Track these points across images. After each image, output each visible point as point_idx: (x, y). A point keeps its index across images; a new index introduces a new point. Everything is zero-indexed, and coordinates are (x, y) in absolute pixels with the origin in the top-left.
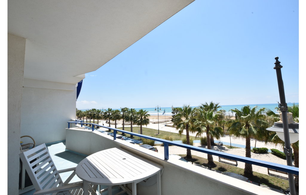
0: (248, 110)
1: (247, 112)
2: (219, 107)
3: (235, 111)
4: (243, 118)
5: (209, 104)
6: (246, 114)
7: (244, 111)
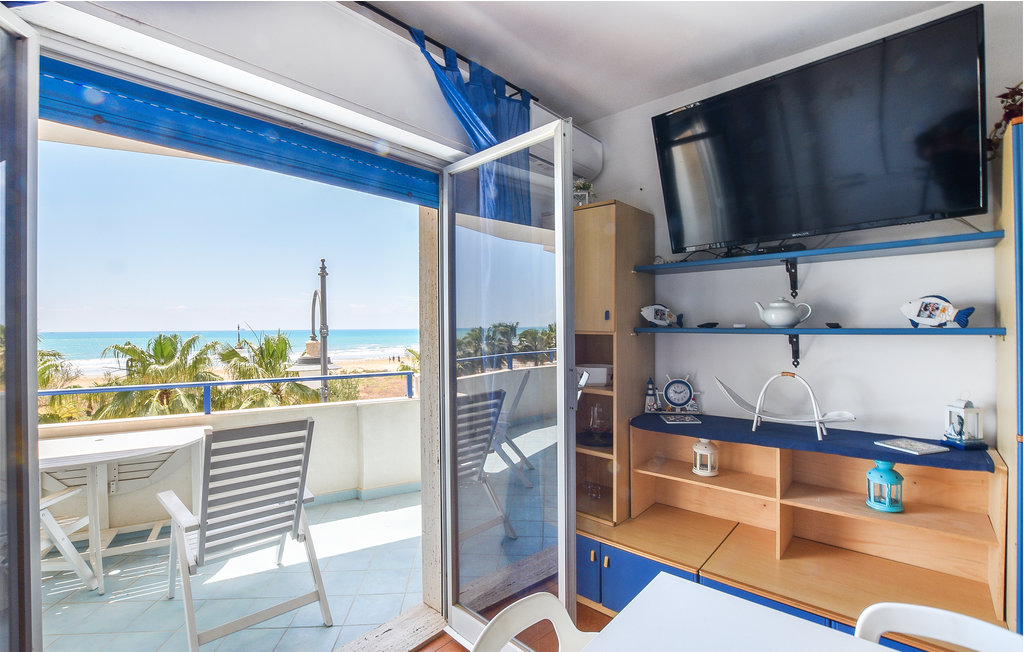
0: (171, 348)
1: (167, 354)
3: (126, 352)
6: (162, 361)
7: (155, 349)
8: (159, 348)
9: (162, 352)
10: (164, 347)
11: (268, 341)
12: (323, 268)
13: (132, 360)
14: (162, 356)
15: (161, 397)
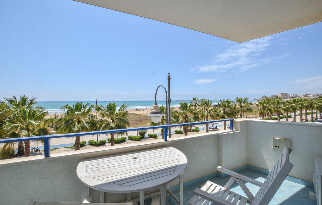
0: (80, 107)
1: (79, 109)
2: (34, 103)
3: (67, 108)
4: (78, 114)
5: (19, 99)
6: (78, 111)
7: (75, 107)
8: (77, 106)
9: (78, 108)
10: (78, 106)
11: (110, 105)
12: (169, 76)
13: (69, 111)
14: (78, 109)
15: (78, 123)
